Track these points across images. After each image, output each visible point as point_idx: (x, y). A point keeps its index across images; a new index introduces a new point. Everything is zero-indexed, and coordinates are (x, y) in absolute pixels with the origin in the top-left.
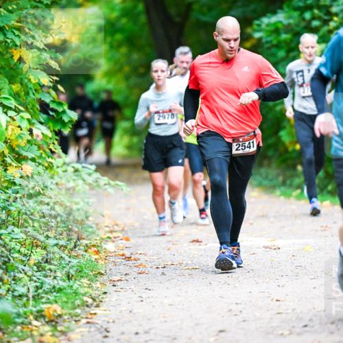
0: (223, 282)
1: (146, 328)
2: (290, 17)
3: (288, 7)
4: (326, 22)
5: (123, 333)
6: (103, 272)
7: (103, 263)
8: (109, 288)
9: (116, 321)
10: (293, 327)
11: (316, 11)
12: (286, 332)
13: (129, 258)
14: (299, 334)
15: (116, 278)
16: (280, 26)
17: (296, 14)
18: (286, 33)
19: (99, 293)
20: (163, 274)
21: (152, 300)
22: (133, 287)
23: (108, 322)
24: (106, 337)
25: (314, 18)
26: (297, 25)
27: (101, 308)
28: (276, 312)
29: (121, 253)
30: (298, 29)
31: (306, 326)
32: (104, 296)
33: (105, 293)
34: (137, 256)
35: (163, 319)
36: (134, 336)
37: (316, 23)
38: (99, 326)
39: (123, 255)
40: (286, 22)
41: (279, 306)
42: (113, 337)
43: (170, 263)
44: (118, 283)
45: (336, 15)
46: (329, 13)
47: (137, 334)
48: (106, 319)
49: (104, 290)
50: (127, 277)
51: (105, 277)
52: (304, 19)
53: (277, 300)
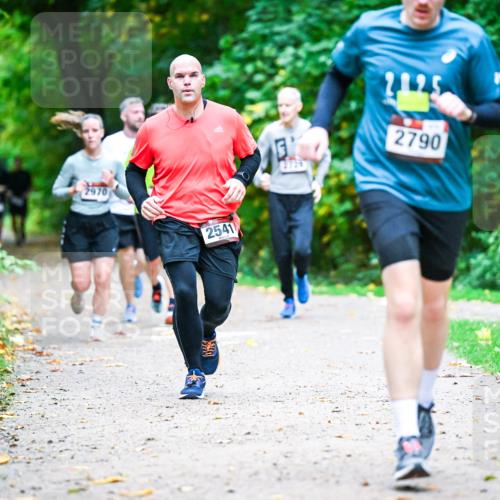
0: (151, 382)
1: (61, 436)
2: (228, 70)
3: (227, 57)
4: (271, 77)
5: (33, 442)
6: (10, 370)
7: (10, 358)
8: (18, 388)
9: (26, 427)
10: (234, 434)
11: (259, 64)
12: (225, 441)
13: (40, 354)
14: (241, 443)
15: (24, 377)
16: (217, 80)
17: (236, 67)
18: (224, 88)
19: (5, 394)
20: (81, 372)
21: (67, 402)
22: (45, 387)
23: (16, 429)
24: (14, 445)
25: (257, 71)
26: (237, 80)
27: (8, 413)
28: (214, 417)
29: (31, 347)
30: (238, 84)
31: (249, 433)
32: (12, 398)
33: (13, 394)
34: (50, 351)
35: (81, 426)
36: (46, 445)
37: (259, 78)
38: (5, 433)
39: (33, 350)
40: (224, 76)
41: (218, 410)
42: (22, 446)
43: (88, 359)
44: (28, 383)
45: (283, 68)
46: (274, 66)
47: (50, 442)
48: (14, 424)
49: (11, 391)
50: (38, 376)
51: (12, 376)
52: (245, 73)
53: (215, 403)
